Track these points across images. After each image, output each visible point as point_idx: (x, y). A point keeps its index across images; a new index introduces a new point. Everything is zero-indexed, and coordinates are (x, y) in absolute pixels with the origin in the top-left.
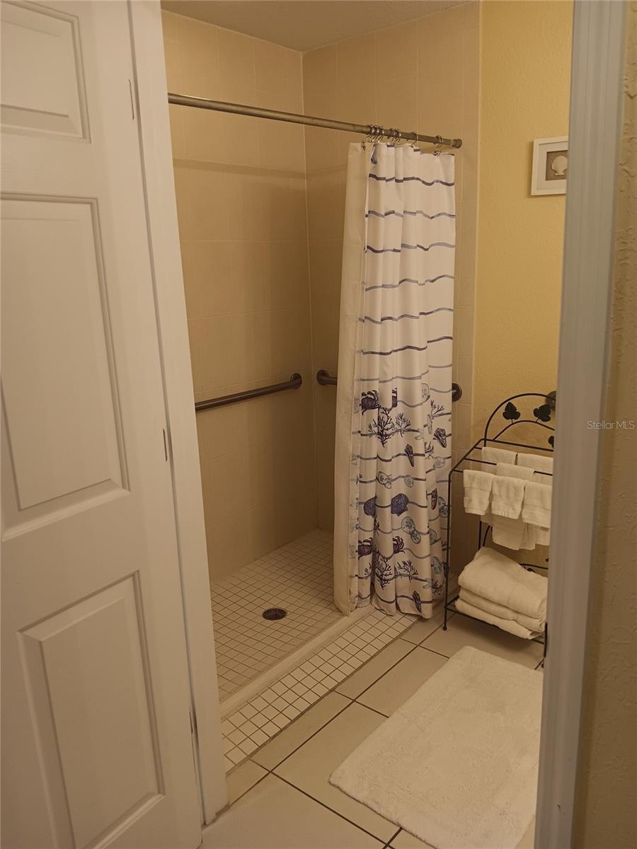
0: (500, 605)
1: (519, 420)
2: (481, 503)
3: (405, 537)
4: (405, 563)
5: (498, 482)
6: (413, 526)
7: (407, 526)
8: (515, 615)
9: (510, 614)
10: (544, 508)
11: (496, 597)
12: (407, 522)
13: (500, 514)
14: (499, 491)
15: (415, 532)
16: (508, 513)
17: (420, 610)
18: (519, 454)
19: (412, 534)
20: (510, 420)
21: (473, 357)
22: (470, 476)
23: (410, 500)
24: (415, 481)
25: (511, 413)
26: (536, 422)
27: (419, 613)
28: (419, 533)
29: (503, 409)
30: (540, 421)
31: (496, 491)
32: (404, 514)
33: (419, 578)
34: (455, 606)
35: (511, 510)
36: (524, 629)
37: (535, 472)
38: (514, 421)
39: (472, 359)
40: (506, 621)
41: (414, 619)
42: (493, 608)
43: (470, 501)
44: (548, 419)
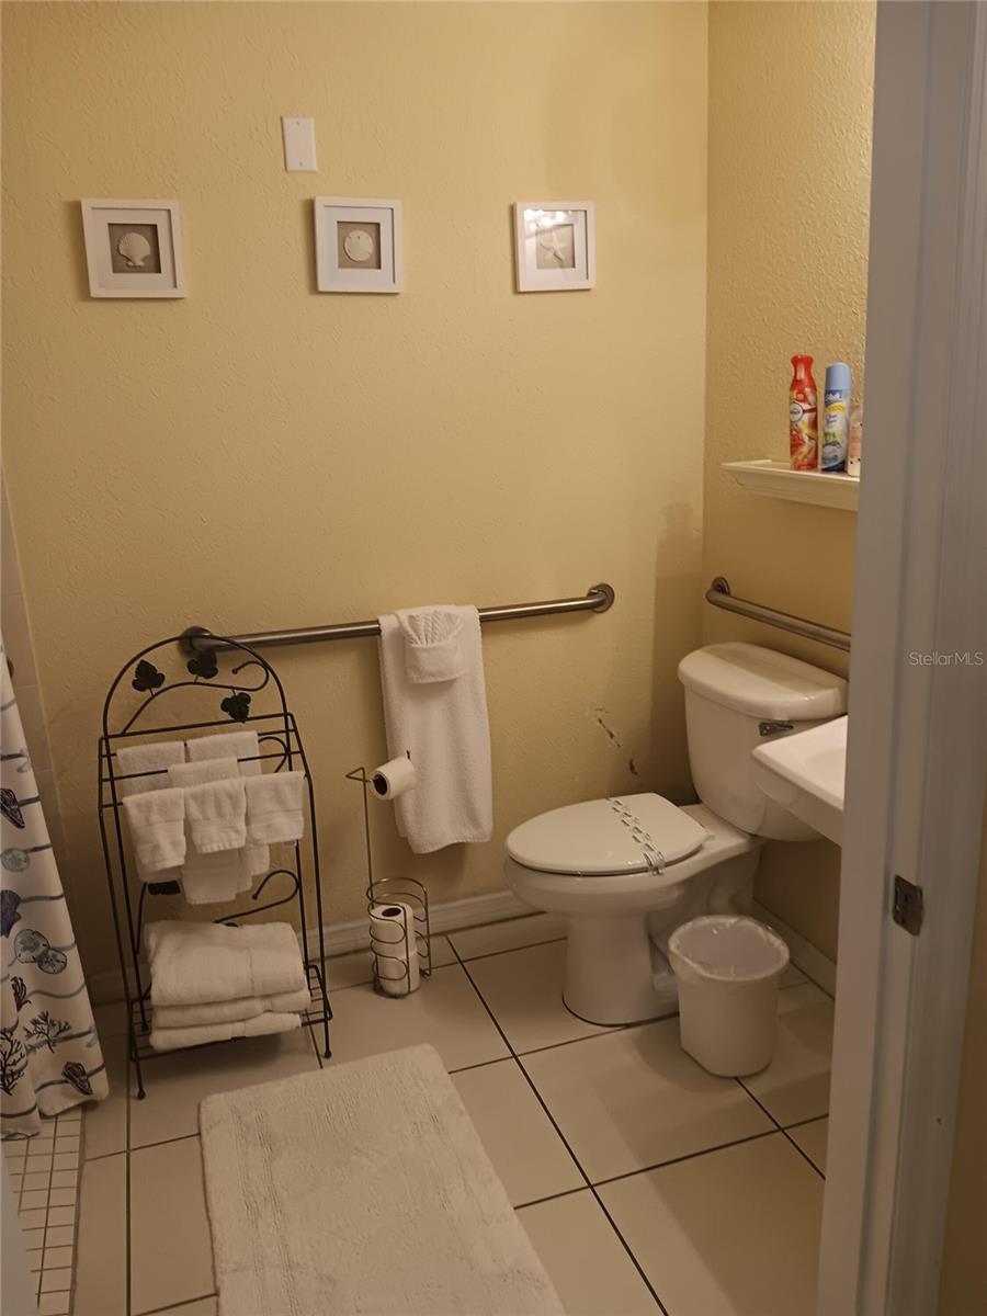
0: (235, 1000)
1: (164, 685)
2: (175, 844)
3: (26, 972)
4: (35, 1022)
5: (195, 797)
6: (42, 942)
7: (25, 949)
8: (267, 1004)
9: (258, 1005)
10: (287, 810)
11: (230, 990)
12: (21, 943)
13: (216, 849)
14: (203, 811)
15: (50, 953)
16: (230, 841)
17: (87, 1091)
18: (189, 742)
19: (40, 961)
20: (148, 691)
21: (24, 595)
22: (139, 805)
23: (22, 896)
24: (32, 855)
25: (148, 678)
26: (195, 683)
27: (86, 1098)
28: (58, 950)
29: (131, 674)
30: (201, 679)
31: (195, 812)
32: (15, 929)
33: (75, 1033)
34: (151, 1047)
35: (233, 835)
36: (287, 1015)
37: (239, 761)
38: (155, 690)
39: (22, 598)
40: (253, 1021)
41: (78, 1115)
42: (226, 1011)
43: (156, 848)
44: (215, 672)
